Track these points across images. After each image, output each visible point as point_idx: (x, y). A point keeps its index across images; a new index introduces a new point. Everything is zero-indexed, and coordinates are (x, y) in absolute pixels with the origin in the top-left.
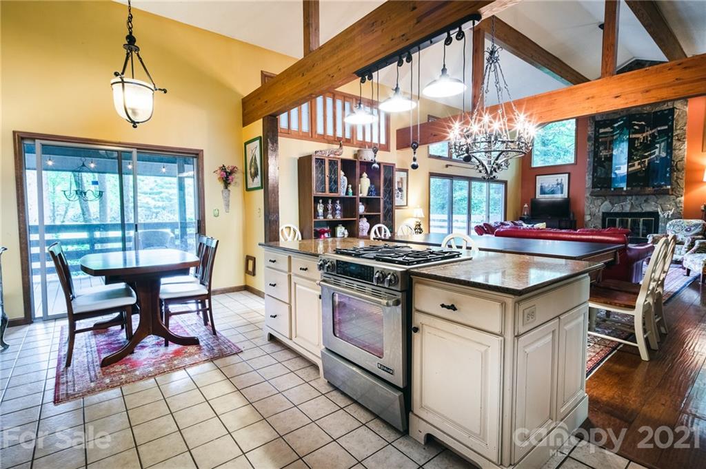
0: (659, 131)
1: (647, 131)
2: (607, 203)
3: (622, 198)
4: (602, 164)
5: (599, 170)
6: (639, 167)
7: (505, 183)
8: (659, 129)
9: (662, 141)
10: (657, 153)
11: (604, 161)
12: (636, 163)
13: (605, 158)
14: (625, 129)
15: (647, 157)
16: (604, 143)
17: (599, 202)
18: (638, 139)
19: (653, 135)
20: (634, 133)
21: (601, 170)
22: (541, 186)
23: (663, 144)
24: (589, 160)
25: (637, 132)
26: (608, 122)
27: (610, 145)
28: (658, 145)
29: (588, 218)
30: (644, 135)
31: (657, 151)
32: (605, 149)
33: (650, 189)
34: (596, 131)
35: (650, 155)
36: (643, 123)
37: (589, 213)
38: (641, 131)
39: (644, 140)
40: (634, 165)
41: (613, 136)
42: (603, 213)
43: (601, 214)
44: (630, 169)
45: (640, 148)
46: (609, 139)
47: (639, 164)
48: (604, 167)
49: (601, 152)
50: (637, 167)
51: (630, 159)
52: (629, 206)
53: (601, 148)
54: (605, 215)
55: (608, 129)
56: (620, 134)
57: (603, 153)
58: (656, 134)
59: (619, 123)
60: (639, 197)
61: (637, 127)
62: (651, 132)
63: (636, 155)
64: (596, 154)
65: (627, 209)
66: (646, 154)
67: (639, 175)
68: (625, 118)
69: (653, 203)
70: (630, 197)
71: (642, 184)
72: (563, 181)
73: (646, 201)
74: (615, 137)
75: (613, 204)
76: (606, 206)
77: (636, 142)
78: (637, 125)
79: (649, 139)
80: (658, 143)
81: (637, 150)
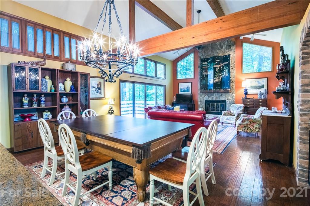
0: (225, 64)
1: (221, 64)
2: (207, 96)
3: (212, 94)
4: (204, 78)
5: (203, 81)
6: (218, 80)
7: (165, 86)
8: (225, 63)
9: (226, 69)
10: (224, 74)
11: (205, 77)
12: (217, 78)
13: (205, 76)
14: (212, 63)
15: (221, 76)
16: (205, 69)
17: (203, 96)
18: (217, 67)
19: (223, 66)
20: (216, 65)
21: (204, 81)
22: (181, 88)
23: (226, 70)
24: (199, 76)
25: (216, 64)
26: (206, 60)
27: (207, 70)
28: (225, 71)
29: (199, 103)
30: (220, 66)
31: (224, 73)
32: (205, 72)
33: (223, 90)
34: (201, 64)
35: (222, 75)
36: (219, 60)
37: (200, 101)
38: (218, 64)
39: (219, 68)
40: (216, 79)
41: (208, 66)
42: (205, 101)
43: (204, 101)
44: (215, 81)
45: (218, 71)
46: (206, 67)
47: (218, 79)
48: (205, 80)
49: (203, 73)
50: (217, 80)
51: (214, 76)
52: (215, 98)
53: (203, 71)
54: (206, 101)
55: (206, 63)
56: (211, 65)
57: (204, 74)
58: (224, 66)
59: (210, 60)
60: (219, 94)
61: (216, 62)
62: (222, 65)
63: (217, 75)
64: (201, 74)
65: (214, 99)
66: (221, 74)
67: (218, 84)
68: (212, 58)
69: (224, 96)
70: (215, 94)
71: (219, 88)
72: (189, 86)
73: (221, 95)
74: (209, 67)
75: (209, 97)
76: (206, 98)
77: (217, 69)
78: (217, 61)
79: (221, 68)
80: (225, 70)
81: (217, 73)
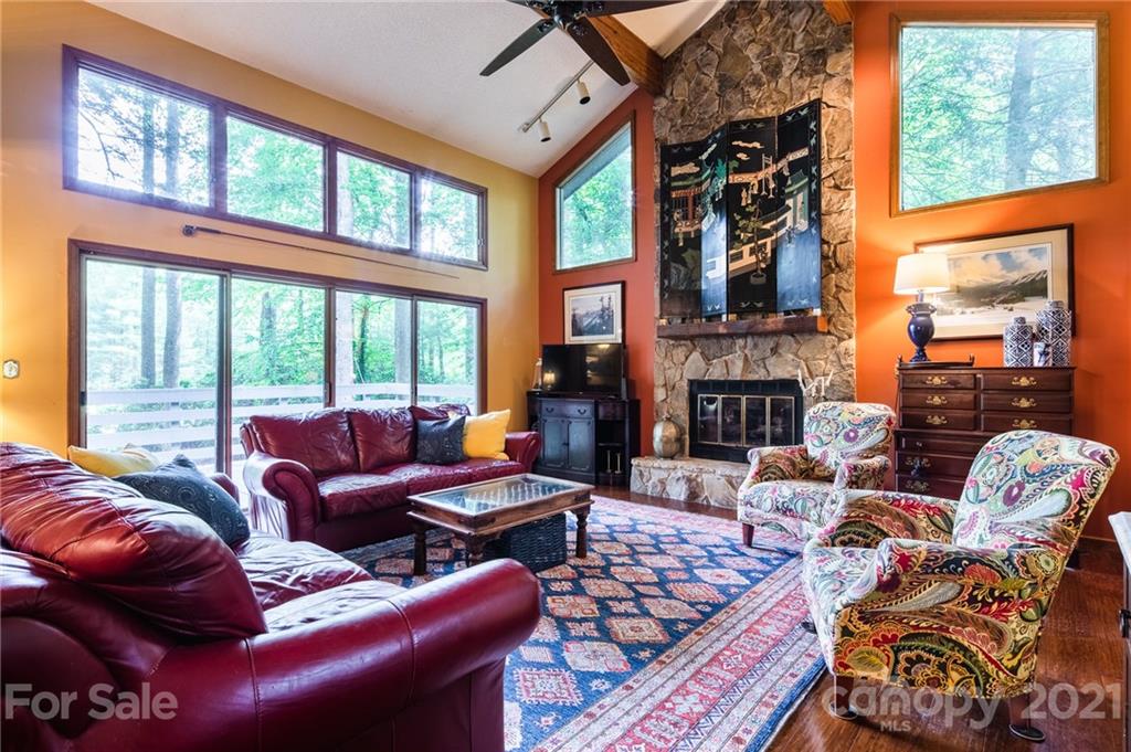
0: (791, 164)
1: (767, 166)
2: (696, 355)
3: (725, 343)
4: (680, 254)
5: (673, 270)
6: (753, 259)
7: (481, 304)
8: (791, 157)
9: (800, 190)
10: (789, 223)
11: (684, 249)
12: (746, 249)
13: (685, 240)
14: (720, 161)
15: (768, 234)
16: (682, 203)
17: (679, 353)
18: (747, 186)
19: (779, 176)
20: (737, 171)
21: (679, 272)
22: (574, 316)
23: (800, 197)
24: (654, 249)
25: (743, 168)
26: (688, 149)
27: (692, 207)
28: (790, 202)
29: (660, 394)
30: (761, 175)
31: (789, 215)
32: (685, 217)
33: (781, 317)
34: (665, 173)
35: (776, 228)
36: (757, 145)
37: (661, 382)
38: (753, 165)
39: (760, 190)
40: (739, 256)
41: (700, 184)
42: (691, 382)
43: (685, 385)
44: (734, 266)
45: (751, 209)
46: (692, 192)
47: (752, 252)
48: (684, 264)
49: (676, 225)
50: (748, 260)
51: (732, 239)
52: (740, 364)
53: (676, 216)
54: (697, 386)
55: (690, 168)
56: (713, 176)
57: (682, 228)
58: (786, 173)
59: (710, 150)
60: (760, 341)
61: (742, 156)
62: (773, 169)
63: (744, 229)
64: (666, 229)
65: (737, 373)
66: (767, 226)
67: (753, 280)
68: (718, 135)
69: (791, 356)
70: (741, 342)
71: (760, 305)
72: (613, 303)
73: (774, 351)
74: (704, 187)
75: (707, 359)
76: (694, 366)
77: (744, 194)
78: (744, 150)
79: (772, 186)
80: (791, 195)
81: (747, 216)
